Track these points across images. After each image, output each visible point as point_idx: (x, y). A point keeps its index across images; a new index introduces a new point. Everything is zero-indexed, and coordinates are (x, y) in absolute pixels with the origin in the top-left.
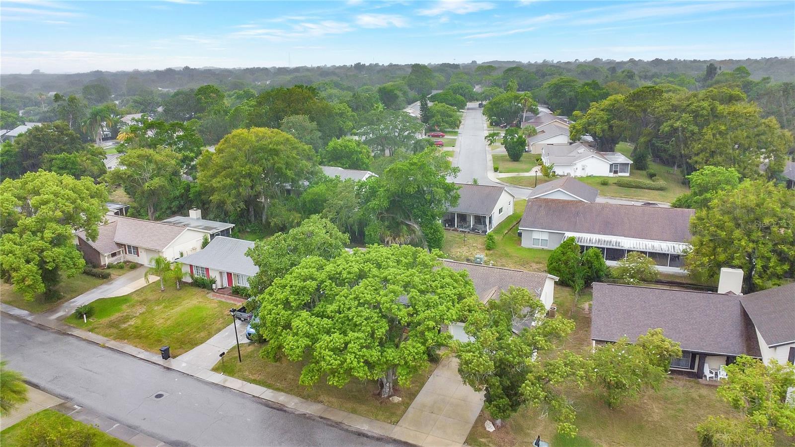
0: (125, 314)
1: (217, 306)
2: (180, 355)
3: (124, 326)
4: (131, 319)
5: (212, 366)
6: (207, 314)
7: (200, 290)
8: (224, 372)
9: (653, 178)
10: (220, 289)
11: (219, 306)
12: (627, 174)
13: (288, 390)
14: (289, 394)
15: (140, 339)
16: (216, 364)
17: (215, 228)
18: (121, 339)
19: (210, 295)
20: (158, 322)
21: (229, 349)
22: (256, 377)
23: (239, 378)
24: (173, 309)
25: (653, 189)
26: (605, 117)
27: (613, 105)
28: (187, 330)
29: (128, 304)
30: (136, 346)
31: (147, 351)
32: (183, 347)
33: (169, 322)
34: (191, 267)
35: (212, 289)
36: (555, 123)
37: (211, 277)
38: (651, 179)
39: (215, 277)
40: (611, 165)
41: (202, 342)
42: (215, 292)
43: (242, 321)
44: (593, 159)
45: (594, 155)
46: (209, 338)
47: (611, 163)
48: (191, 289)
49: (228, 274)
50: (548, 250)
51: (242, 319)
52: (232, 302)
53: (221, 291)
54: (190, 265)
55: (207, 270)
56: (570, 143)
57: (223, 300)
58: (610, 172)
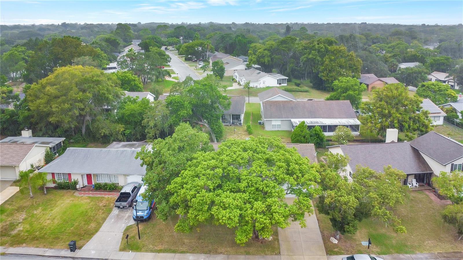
0: (8, 223)
1: (90, 201)
2: (84, 245)
3: (14, 233)
4: (17, 225)
5: (118, 247)
6: (86, 209)
7: (65, 191)
8: (132, 250)
9: (299, 86)
10: (82, 188)
11: (92, 201)
12: (286, 85)
13: (191, 251)
14: (194, 253)
15: (37, 240)
16: (121, 245)
17: (51, 142)
18: (18, 244)
19: (77, 194)
20: (45, 223)
21: (123, 231)
22: (160, 247)
23: (147, 251)
24: (52, 210)
25: (303, 92)
26: (269, 54)
27: (271, 47)
28: (77, 224)
29: (6, 214)
30: (37, 247)
31: (51, 248)
32: (82, 239)
33: (56, 221)
34: (53, 174)
35: (76, 189)
36: (231, 58)
37: (74, 180)
38: (298, 86)
39: (78, 179)
40: (278, 80)
41: (96, 231)
42: (79, 191)
43: (121, 208)
44: (269, 77)
45: (269, 75)
46: (100, 227)
47: (278, 79)
48: (56, 191)
49: (87, 175)
50: (282, 131)
51: (121, 207)
52: (99, 196)
53: (83, 189)
54: (52, 173)
55: (70, 175)
56: (246, 69)
57: (91, 195)
58: (278, 84)
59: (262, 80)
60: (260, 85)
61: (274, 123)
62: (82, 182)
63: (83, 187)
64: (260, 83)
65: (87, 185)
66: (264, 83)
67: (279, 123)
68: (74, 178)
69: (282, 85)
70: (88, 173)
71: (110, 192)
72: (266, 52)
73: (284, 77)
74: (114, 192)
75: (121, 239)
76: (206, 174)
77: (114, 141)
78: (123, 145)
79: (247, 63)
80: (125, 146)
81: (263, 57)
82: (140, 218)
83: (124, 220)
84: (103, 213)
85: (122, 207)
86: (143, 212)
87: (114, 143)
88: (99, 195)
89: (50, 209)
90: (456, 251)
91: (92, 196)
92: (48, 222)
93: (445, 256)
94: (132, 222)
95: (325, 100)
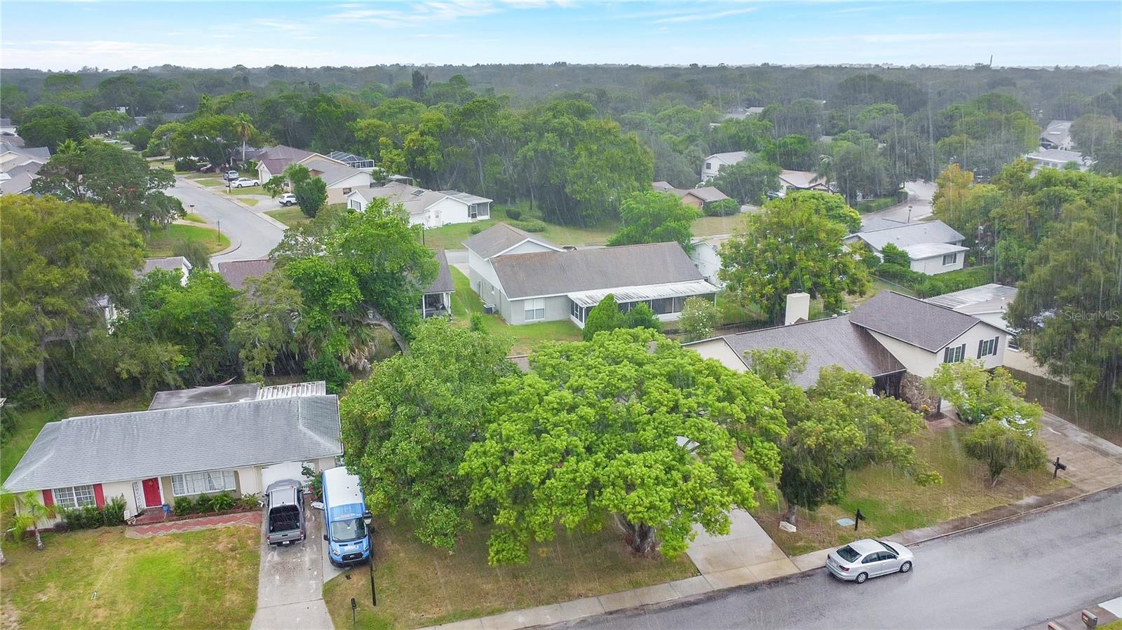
1: (183, 545)
6: (186, 564)
9: (520, 218)
10: (136, 516)
11: (188, 543)
12: (488, 217)
13: (512, 605)
19: (130, 533)
20: (95, 617)
21: (321, 597)
24: (91, 584)
26: (436, 144)
27: (439, 127)
28: (188, 603)
33: (124, 608)
34: (47, 494)
35: (124, 522)
36: (317, 158)
37: (113, 500)
38: (517, 219)
39: (122, 495)
40: (469, 207)
41: (251, 609)
42: (134, 525)
43: (286, 546)
44: (449, 201)
45: (447, 196)
46: (255, 598)
47: (469, 204)
48: (68, 537)
49: (145, 483)
50: (549, 322)
51: (284, 543)
52: (198, 528)
53: (141, 520)
54: (43, 491)
55: (98, 487)
56: (372, 185)
57: (174, 531)
58: (469, 216)
59: (433, 210)
60: (428, 221)
61: (528, 306)
62: (134, 502)
63: (139, 515)
64: (429, 217)
65: (146, 507)
66: (437, 217)
67: (540, 305)
68: (110, 494)
69: (479, 218)
70: (150, 475)
71: (224, 514)
72: (430, 139)
73: (480, 199)
74: (234, 513)
75: (328, 613)
76: (562, 422)
77: (155, 389)
78: (191, 397)
79: (374, 168)
80: (199, 398)
81: (422, 152)
82: (352, 559)
83: (307, 573)
84: (241, 566)
85: (288, 542)
86: (358, 543)
87: (162, 395)
88: (196, 526)
89: (82, 583)
90: (997, 505)
91: (180, 531)
92: (102, 613)
93: (985, 518)
94: (330, 573)
95: (607, 245)
